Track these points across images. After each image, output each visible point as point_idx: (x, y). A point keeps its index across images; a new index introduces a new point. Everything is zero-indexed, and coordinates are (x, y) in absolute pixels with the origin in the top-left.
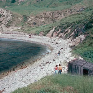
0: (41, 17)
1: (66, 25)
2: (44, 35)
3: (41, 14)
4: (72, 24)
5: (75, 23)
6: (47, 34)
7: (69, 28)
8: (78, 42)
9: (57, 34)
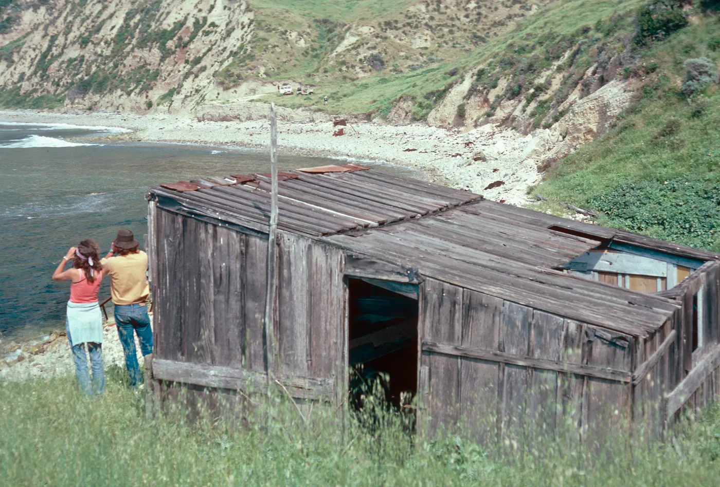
0: (412, 24)
1: (539, 51)
2: (415, 120)
3: (412, 9)
4: (572, 43)
5: (591, 33)
6: (433, 113)
7: (556, 63)
8: (590, 131)
9: (486, 109)
